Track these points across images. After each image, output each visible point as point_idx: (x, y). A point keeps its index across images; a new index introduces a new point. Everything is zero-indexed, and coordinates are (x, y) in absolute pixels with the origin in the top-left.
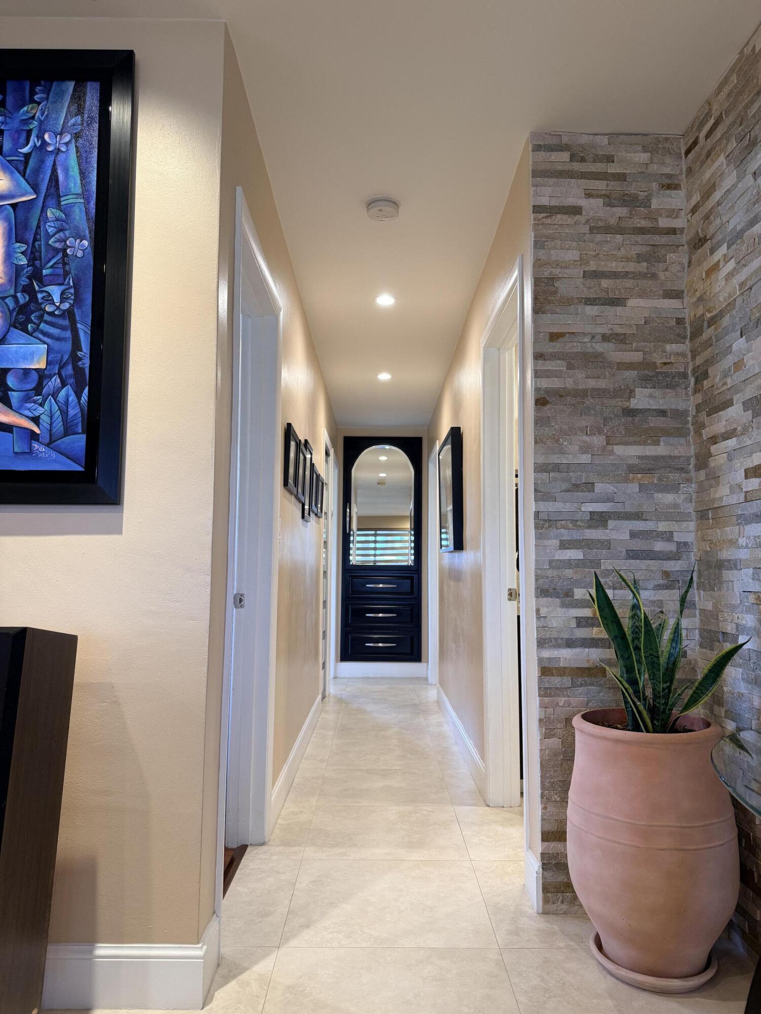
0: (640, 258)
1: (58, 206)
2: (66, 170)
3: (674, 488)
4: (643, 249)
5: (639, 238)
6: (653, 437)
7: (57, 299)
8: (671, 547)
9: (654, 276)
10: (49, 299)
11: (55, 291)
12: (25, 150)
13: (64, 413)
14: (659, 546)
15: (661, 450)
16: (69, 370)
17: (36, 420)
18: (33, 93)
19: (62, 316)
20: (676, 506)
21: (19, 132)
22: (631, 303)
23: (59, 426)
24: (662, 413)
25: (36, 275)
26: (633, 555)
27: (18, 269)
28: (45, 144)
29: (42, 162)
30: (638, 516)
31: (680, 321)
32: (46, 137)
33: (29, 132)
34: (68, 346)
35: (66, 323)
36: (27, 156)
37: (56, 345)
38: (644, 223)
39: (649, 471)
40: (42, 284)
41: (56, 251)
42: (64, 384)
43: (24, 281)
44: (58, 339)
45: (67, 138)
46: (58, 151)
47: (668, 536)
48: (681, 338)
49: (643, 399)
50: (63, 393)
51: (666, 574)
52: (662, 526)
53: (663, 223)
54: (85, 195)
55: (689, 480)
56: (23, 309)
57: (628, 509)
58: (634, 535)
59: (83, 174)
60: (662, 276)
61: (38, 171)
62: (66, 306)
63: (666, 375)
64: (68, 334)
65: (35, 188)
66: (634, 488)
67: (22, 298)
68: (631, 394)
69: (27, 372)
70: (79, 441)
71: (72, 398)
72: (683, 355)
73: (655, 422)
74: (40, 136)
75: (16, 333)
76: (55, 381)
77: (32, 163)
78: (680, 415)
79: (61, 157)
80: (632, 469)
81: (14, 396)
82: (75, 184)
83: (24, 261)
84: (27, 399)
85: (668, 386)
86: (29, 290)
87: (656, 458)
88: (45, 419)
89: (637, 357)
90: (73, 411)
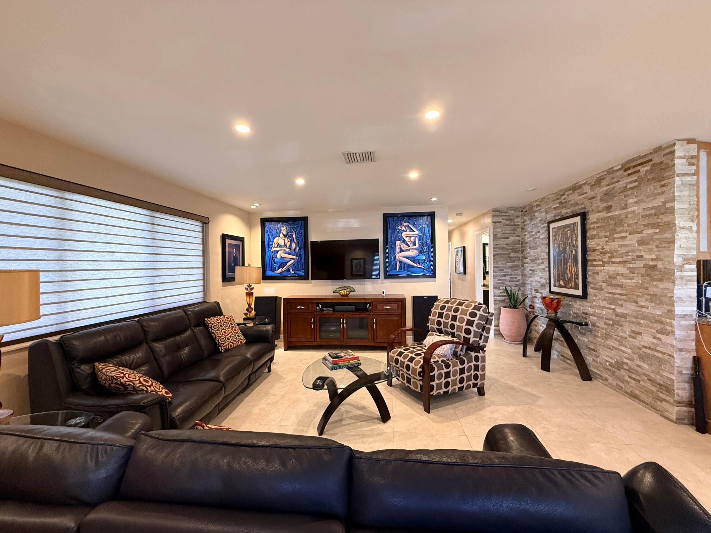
0: (512, 230)
2: (426, 230)
3: (517, 270)
4: (513, 228)
5: (512, 227)
6: (514, 261)
7: (426, 249)
8: (517, 280)
9: (514, 233)
11: (426, 248)
12: (420, 227)
13: (428, 265)
14: (515, 280)
15: (515, 264)
16: (428, 259)
17: (424, 267)
18: (420, 218)
19: (427, 251)
20: (518, 273)
21: (419, 224)
22: (510, 238)
24: (516, 257)
25: (423, 246)
26: (510, 281)
27: (420, 245)
29: (422, 229)
30: (511, 275)
31: (519, 241)
32: (423, 225)
34: (428, 256)
35: (427, 252)
36: (420, 228)
37: (426, 256)
38: (513, 224)
39: (513, 267)
41: (425, 242)
42: (428, 261)
43: (421, 247)
45: (426, 225)
47: (516, 278)
48: (519, 244)
49: (512, 255)
50: (427, 263)
51: (516, 284)
52: (515, 276)
53: (517, 224)
54: (429, 234)
55: (520, 269)
57: (510, 274)
58: (510, 278)
59: (429, 230)
60: (516, 233)
63: (516, 250)
64: (428, 254)
65: (422, 233)
66: (511, 270)
68: (510, 254)
69: (422, 260)
70: (430, 269)
71: (429, 263)
72: (519, 247)
73: (514, 259)
75: (420, 254)
76: (426, 261)
78: (519, 257)
79: (425, 228)
80: (510, 267)
82: (428, 232)
83: (421, 244)
84: (423, 264)
85: (517, 253)
86: (422, 248)
87: (514, 265)
89: (511, 248)
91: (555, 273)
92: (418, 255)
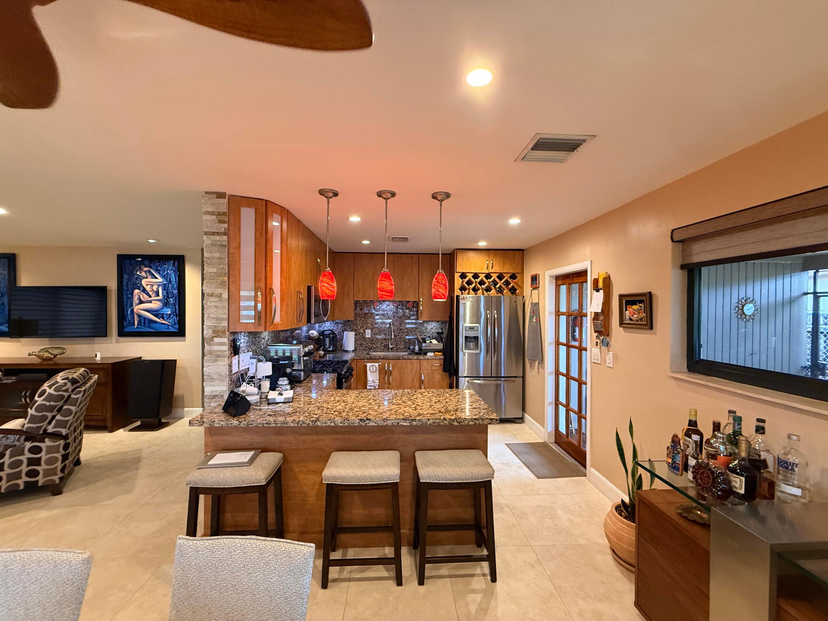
1: (171, 284)
2: (172, 277)
7: (172, 301)
10: (170, 301)
11: (171, 300)
13: (174, 321)
16: (175, 314)
17: (169, 322)
18: (165, 263)
19: (173, 304)
21: (163, 270)
23: (173, 324)
27: (165, 296)
28: (168, 273)
33: (165, 270)
35: (173, 305)
37: (172, 309)
40: (169, 298)
41: (171, 292)
42: (174, 316)
44: (173, 308)
45: (172, 271)
46: (170, 274)
50: (174, 318)
56: (166, 303)
61: (167, 277)
62: (173, 302)
64: (174, 307)
65: (167, 281)
67: (166, 301)
69: (167, 314)
70: (177, 326)
71: (176, 319)
74: (167, 271)
75: (165, 307)
76: (172, 316)
77: (166, 276)
79: (171, 275)
81: (165, 318)
82: (174, 281)
83: (165, 294)
88: (171, 322)
90: (176, 321)
92: (161, 308)
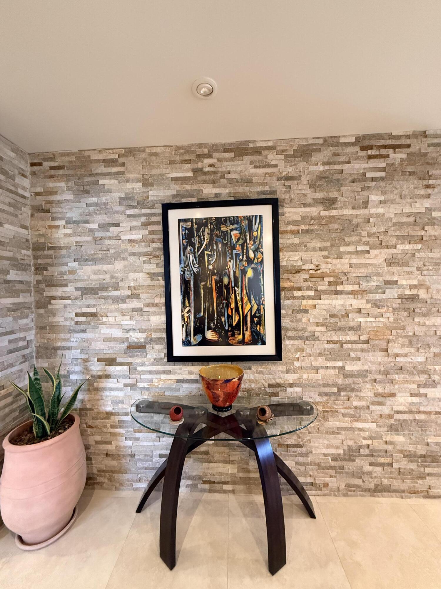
0: (10, 205)
3: (27, 317)
4: (12, 201)
5: (11, 195)
6: (15, 293)
8: (25, 343)
9: (16, 216)
15: (20, 300)
20: (27, 324)
22: (6, 226)
24: (21, 282)
26: (10, 352)
30: (12, 332)
31: (27, 240)
38: (12, 188)
39: (17, 310)
47: (24, 339)
48: (28, 248)
49: (13, 275)
51: (24, 356)
52: (22, 335)
53: (20, 191)
55: (32, 313)
57: (8, 330)
58: (10, 342)
60: (20, 216)
63: (22, 264)
66: (10, 319)
68: (8, 273)
72: (28, 256)
73: (18, 286)
78: (28, 283)
80: (9, 310)
85: (23, 270)
87: (19, 304)
89: (9, 254)
91: (189, 317)
